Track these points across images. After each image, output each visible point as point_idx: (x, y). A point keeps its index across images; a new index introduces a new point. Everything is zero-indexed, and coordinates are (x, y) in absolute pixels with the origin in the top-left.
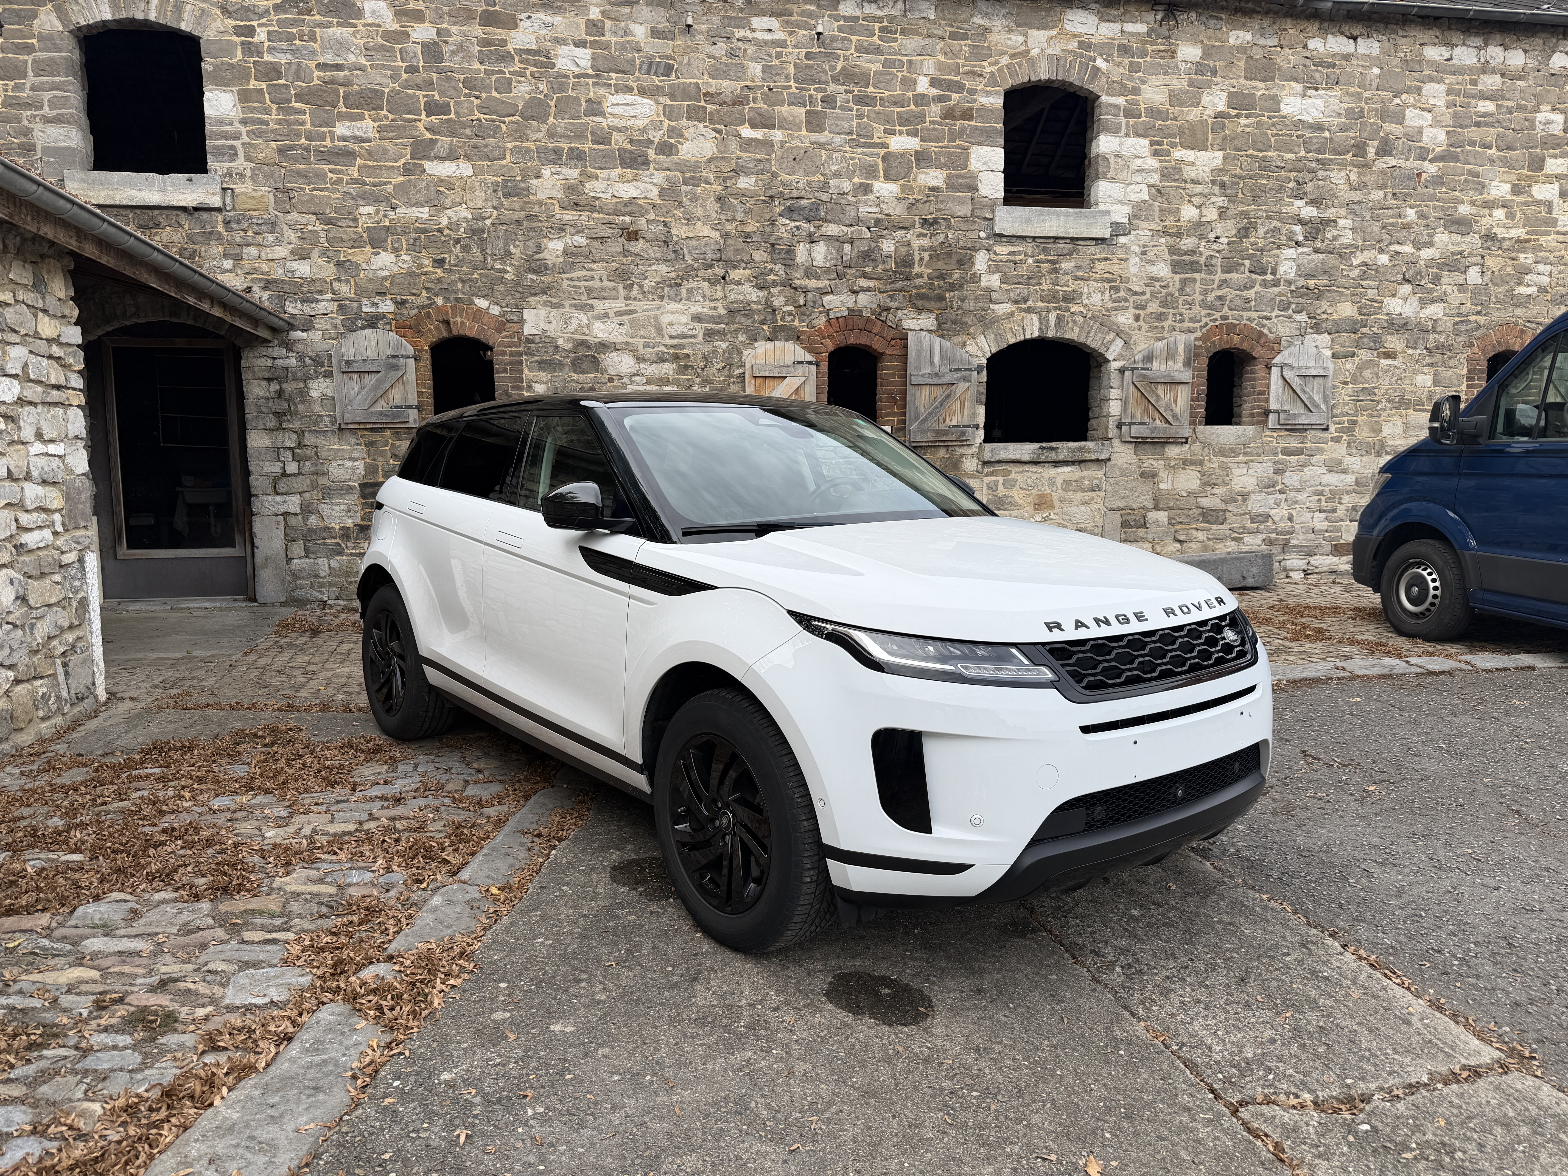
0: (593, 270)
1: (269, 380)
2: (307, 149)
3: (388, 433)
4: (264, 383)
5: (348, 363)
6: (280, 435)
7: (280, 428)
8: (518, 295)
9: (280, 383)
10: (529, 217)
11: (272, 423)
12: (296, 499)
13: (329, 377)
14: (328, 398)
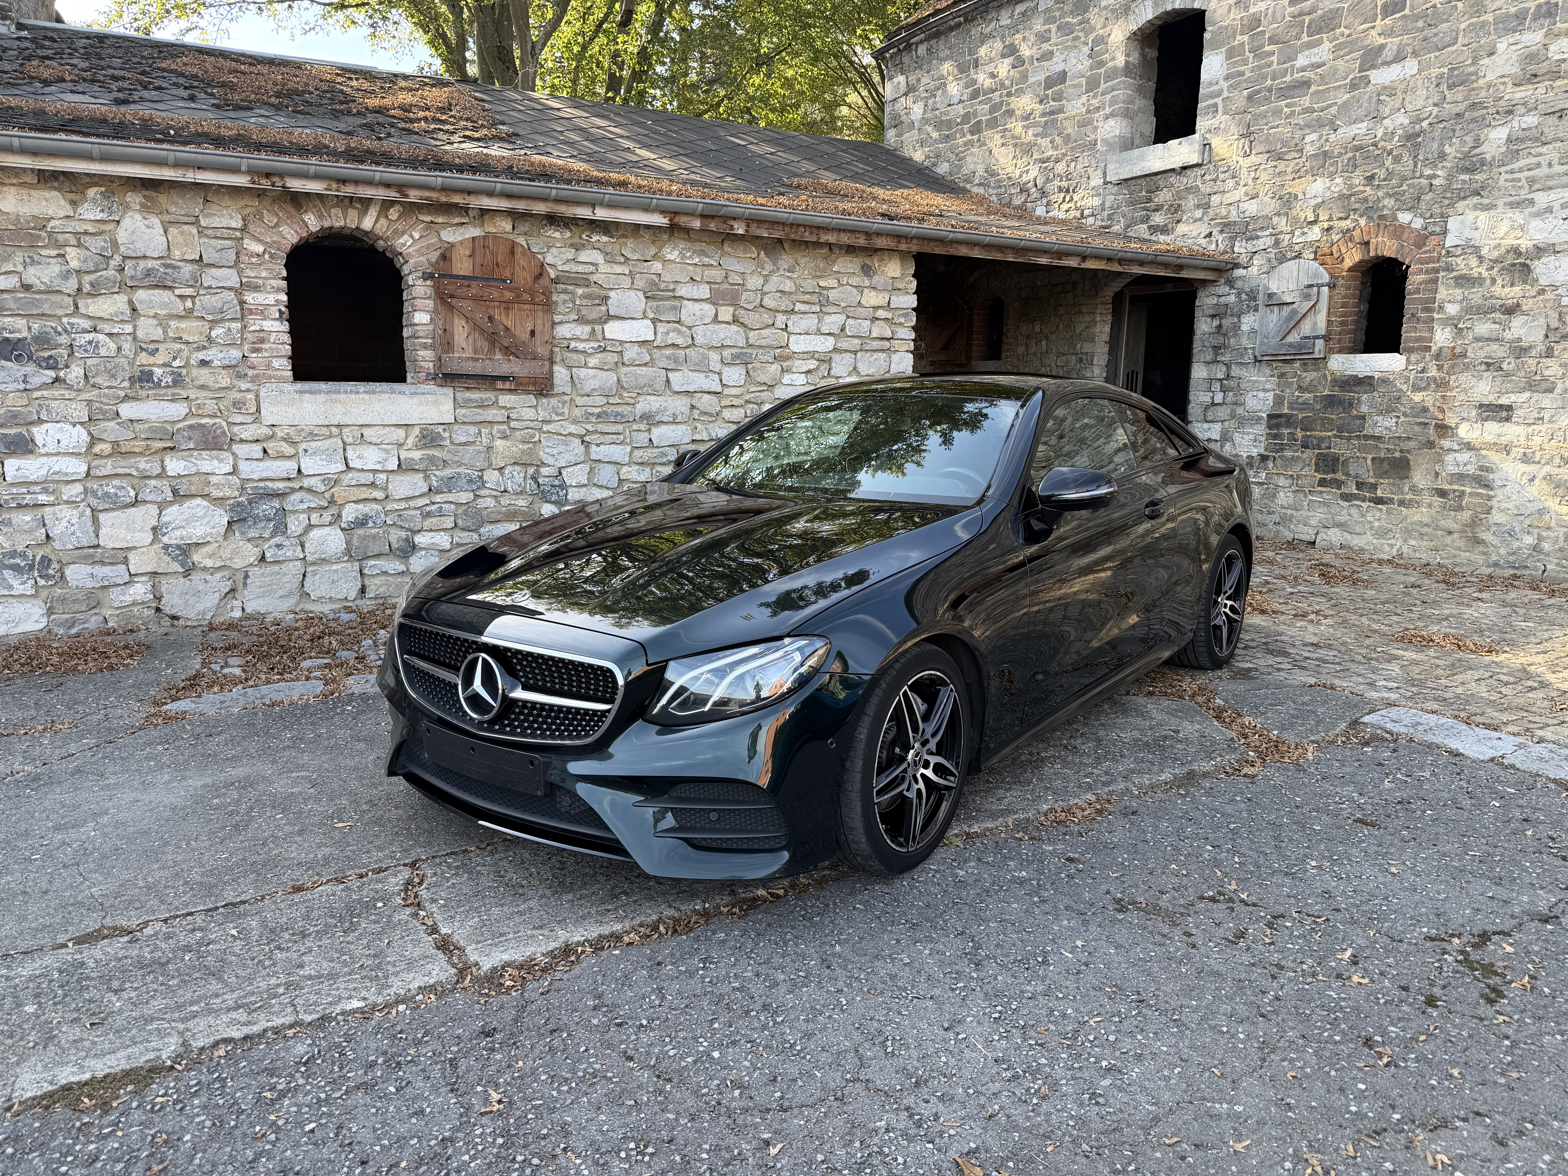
0: (1541, 155)
1: (1213, 316)
2: (1270, 90)
4: (1209, 320)
5: (1270, 296)
6: (1214, 367)
7: (1215, 362)
8: (1447, 202)
9: (1220, 319)
10: (1473, 106)
11: (1210, 356)
12: (1218, 427)
13: (1256, 310)
14: (1253, 331)
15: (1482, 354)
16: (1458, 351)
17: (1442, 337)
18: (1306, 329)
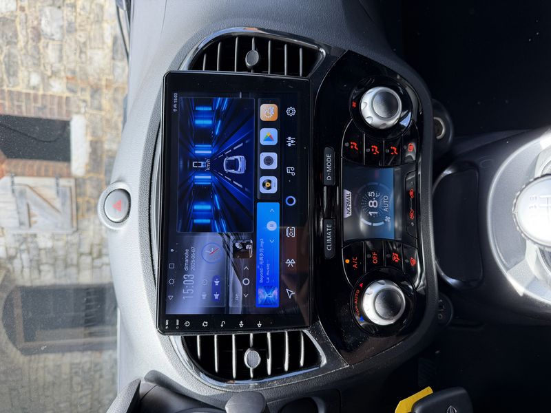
1: (40, 271)
3: (80, 200)
4: (43, 274)
5: (21, 224)
6: (82, 266)
7: (78, 266)
9: (42, 264)
11: (73, 270)
13: (35, 236)
14: (53, 237)
15: (72, 57)
16: (69, 75)
17: (58, 88)
18: (50, 193)
